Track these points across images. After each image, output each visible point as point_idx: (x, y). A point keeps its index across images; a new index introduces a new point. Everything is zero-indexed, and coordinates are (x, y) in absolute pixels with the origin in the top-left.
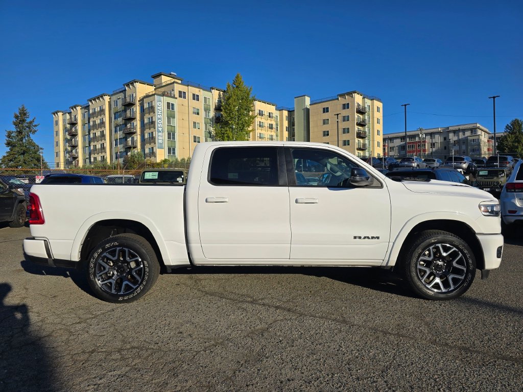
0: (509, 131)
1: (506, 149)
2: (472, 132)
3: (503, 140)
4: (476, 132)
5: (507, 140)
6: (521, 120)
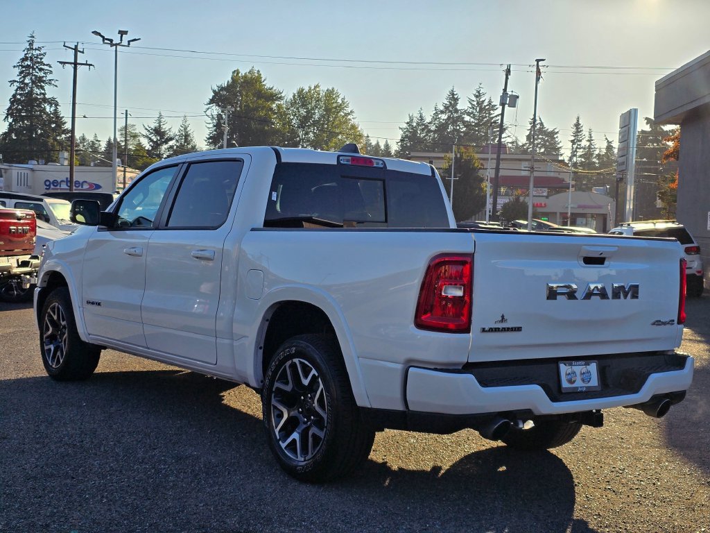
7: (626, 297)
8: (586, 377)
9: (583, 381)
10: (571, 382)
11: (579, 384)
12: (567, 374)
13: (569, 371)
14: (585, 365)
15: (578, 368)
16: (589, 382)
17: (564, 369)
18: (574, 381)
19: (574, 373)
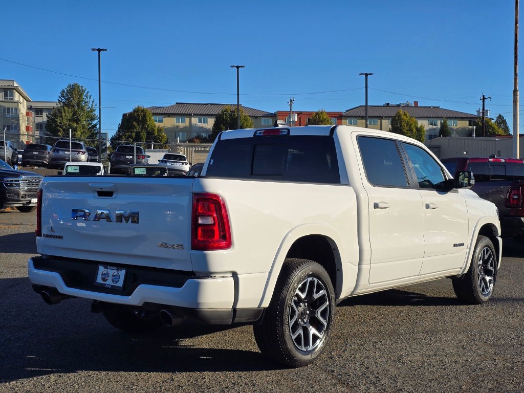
0: (64, 100)
1: (59, 131)
2: (6, 95)
3: (55, 115)
4: (12, 96)
5: (61, 117)
6: (82, 87)
7: (127, 221)
8: (116, 278)
9: (113, 281)
10: (104, 279)
11: (109, 282)
12: (102, 274)
13: (105, 272)
14: (117, 270)
15: (112, 272)
16: (117, 282)
17: (101, 269)
18: (107, 280)
19: (108, 274)
